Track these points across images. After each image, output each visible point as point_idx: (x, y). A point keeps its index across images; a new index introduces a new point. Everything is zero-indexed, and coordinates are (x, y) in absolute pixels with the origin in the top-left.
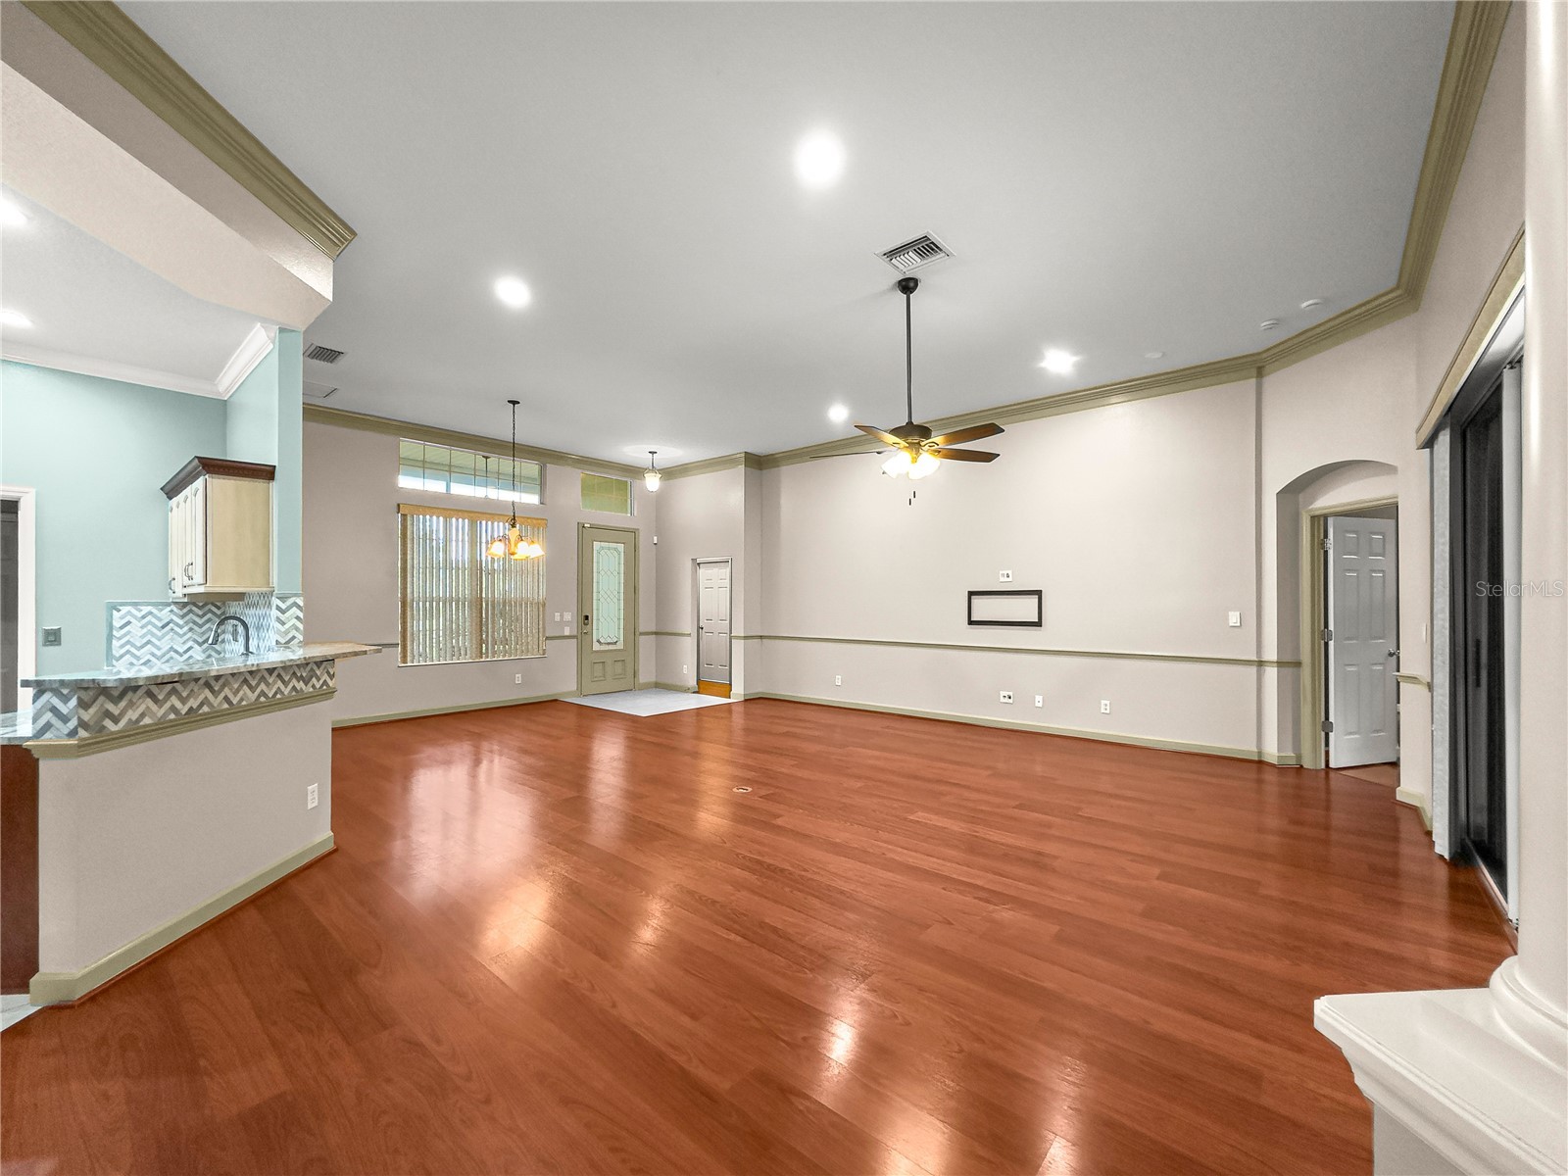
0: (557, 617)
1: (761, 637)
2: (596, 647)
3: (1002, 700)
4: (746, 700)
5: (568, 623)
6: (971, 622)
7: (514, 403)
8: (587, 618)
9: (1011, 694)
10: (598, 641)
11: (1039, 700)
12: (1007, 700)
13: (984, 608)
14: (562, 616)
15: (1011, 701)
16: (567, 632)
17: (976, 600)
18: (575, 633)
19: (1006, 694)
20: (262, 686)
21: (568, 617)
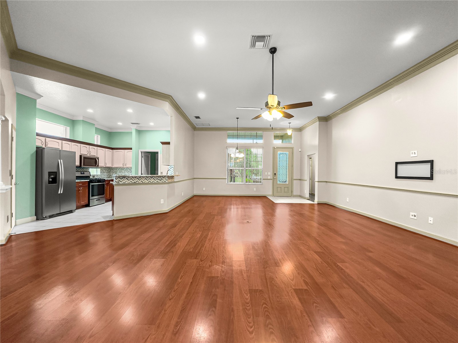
0: (266, 173)
1: (326, 182)
2: (278, 183)
3: (411, 217)
4: (318, 204)
5: (269, 175)
6: (397, 177)
7: (238, 118)
8: (275, 174)
9: (416, 214)
10: (279, 181)
11: (431, 220)
12: (413, 217)
13: (403, 170)
14: (267, 173)
15: (415, 218)
16: (269, 178)
17: (399, 166)
18: (272, 178)
19: (413, 214)
20: (150, 180)
21: (269, 173)
